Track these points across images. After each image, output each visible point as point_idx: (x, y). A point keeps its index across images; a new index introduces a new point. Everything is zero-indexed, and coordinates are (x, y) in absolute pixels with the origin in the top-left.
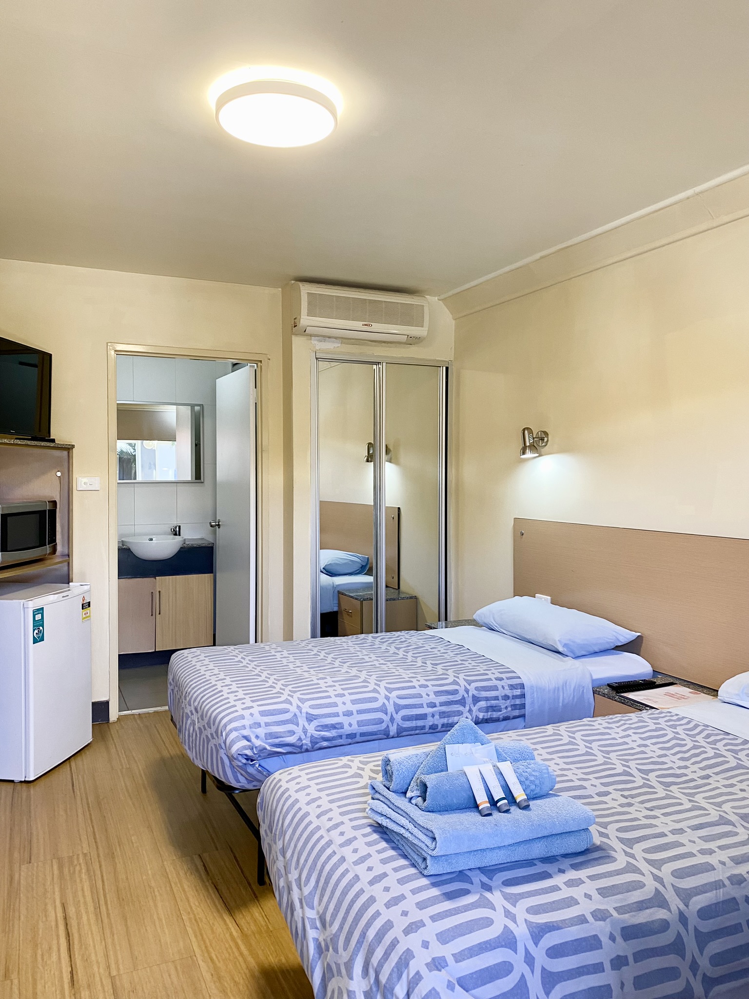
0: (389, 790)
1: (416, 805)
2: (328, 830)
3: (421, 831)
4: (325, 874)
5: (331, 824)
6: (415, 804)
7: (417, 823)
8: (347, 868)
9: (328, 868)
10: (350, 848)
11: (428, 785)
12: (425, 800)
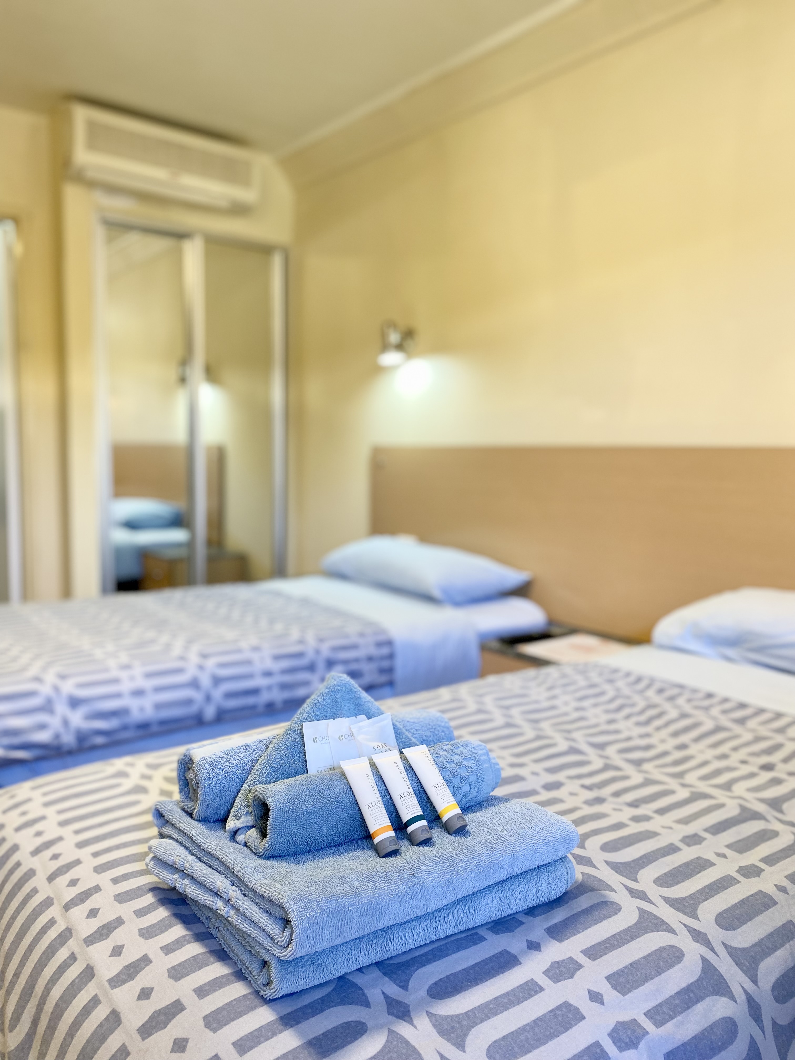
0: (192, 817)
1: (245, 844)
2: (67, 907)
3: (257, 904)
4: (49, 1007)
5: (74, 892)
6: (243, 843)
7: (247, 886)
8: (96, 995)
9: (56, 993)
10: (107, 945)
11: (271, 803)
12: (264, 835)
